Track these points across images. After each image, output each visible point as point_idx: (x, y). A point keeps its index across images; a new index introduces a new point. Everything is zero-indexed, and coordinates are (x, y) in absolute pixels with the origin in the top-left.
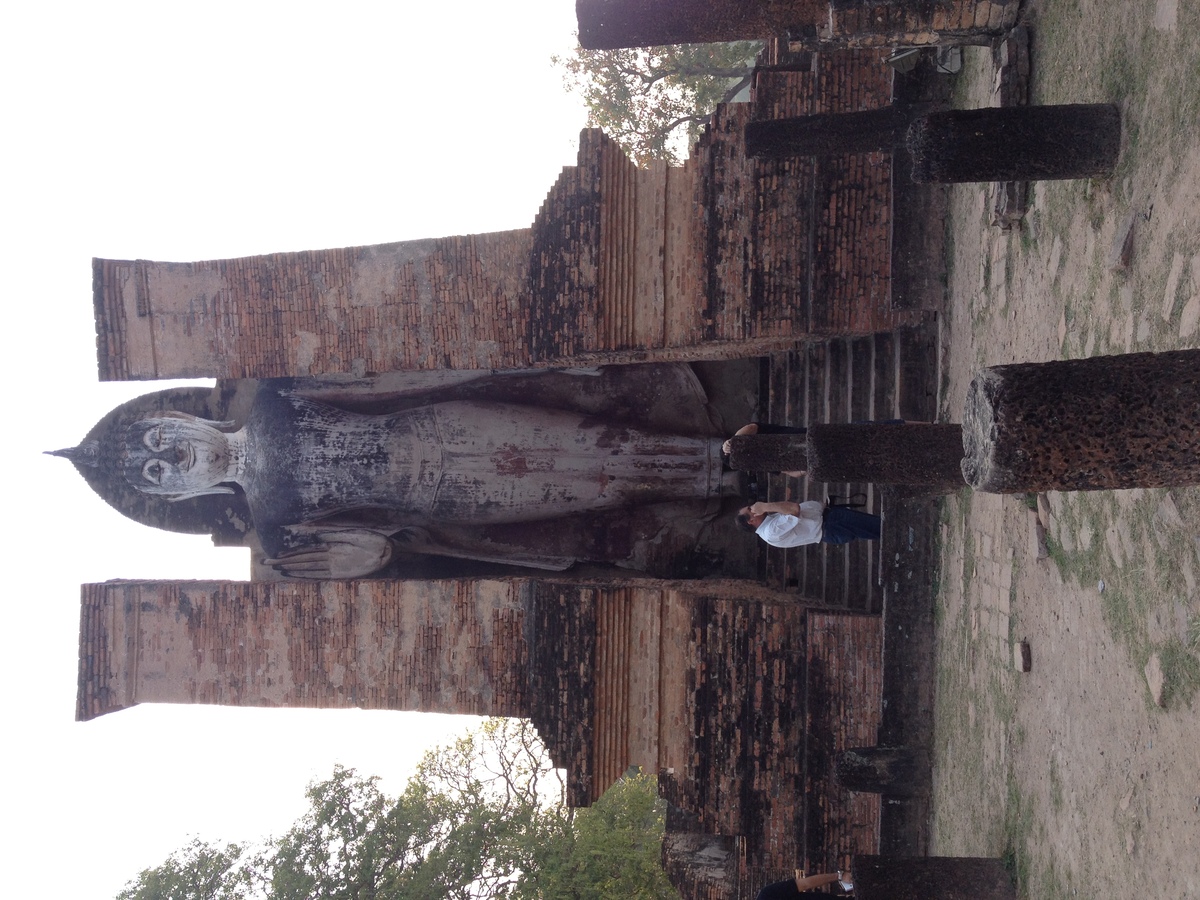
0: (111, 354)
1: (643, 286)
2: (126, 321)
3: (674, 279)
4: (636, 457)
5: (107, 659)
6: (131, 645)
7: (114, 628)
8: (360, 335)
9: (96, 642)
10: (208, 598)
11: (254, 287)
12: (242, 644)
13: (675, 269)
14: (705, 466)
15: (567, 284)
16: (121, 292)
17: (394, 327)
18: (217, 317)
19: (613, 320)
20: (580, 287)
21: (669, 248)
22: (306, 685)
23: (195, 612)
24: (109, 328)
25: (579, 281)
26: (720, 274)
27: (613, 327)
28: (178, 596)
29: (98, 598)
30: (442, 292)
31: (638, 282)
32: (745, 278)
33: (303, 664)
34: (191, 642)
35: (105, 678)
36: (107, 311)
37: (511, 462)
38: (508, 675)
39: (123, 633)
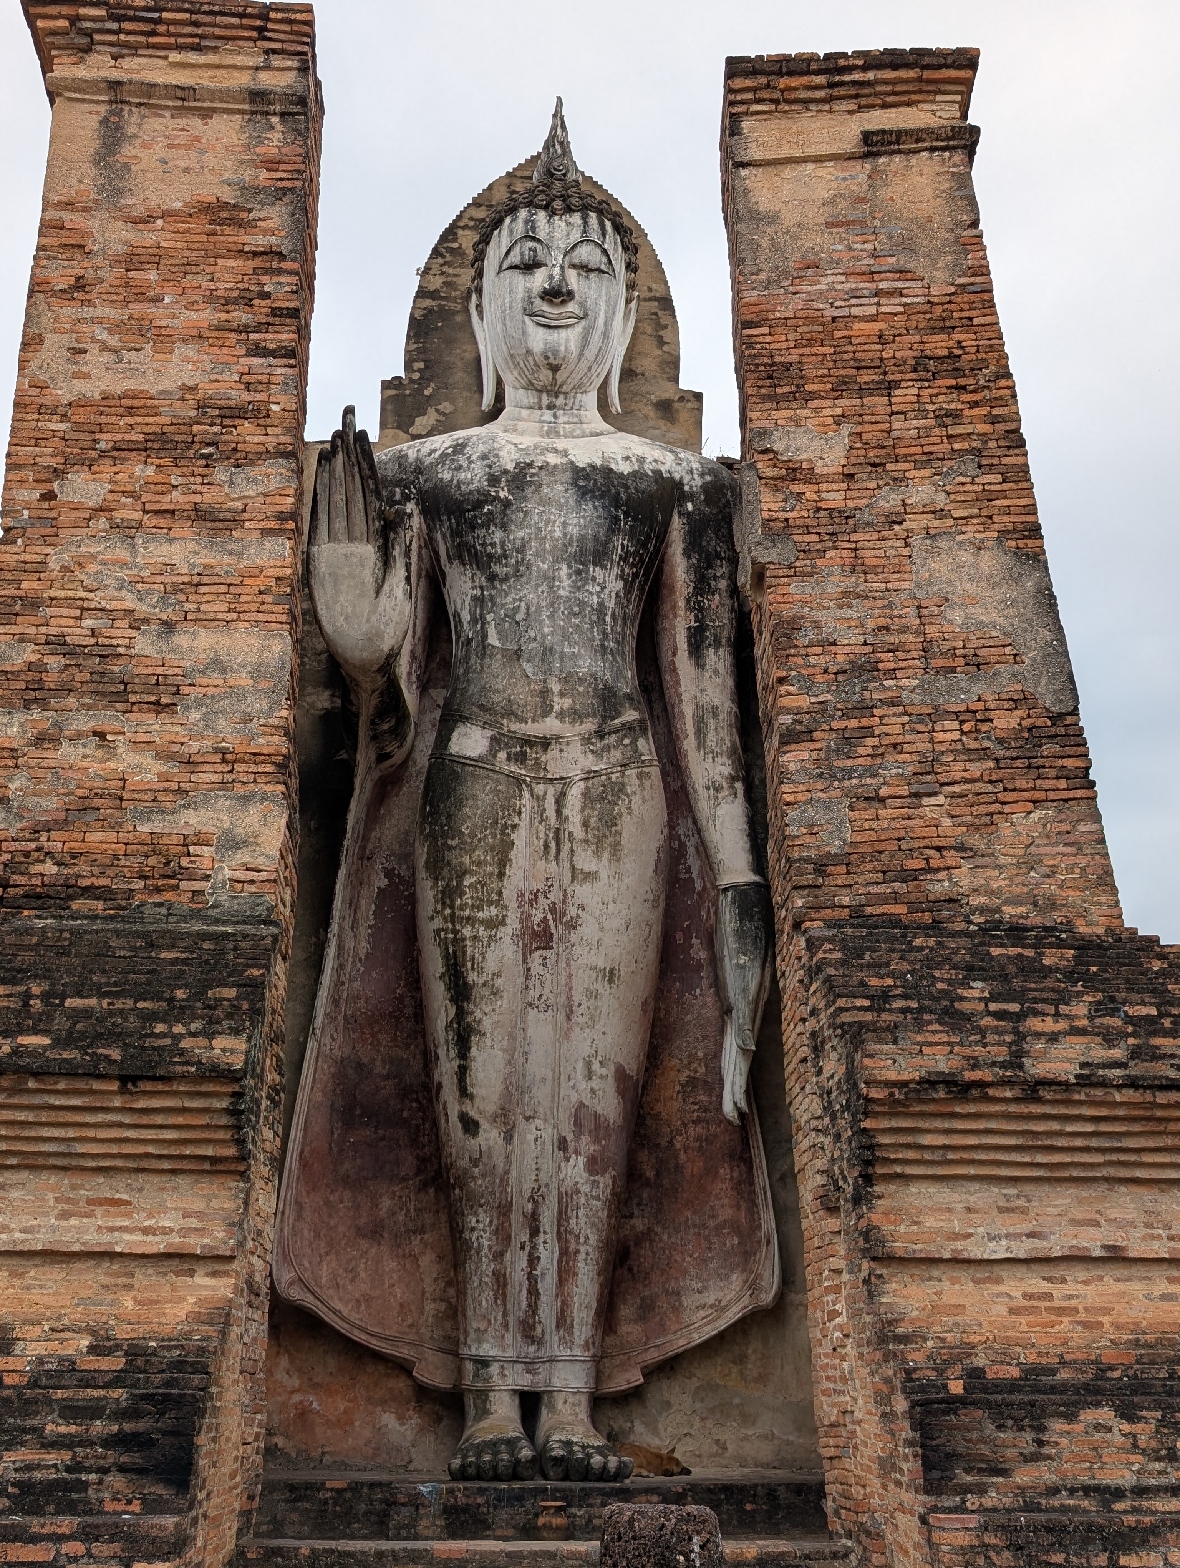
0: (783, 82)
1: (1022, 1202)
2: (851, 112)
3: (1046, 1287)
4: (555, 1192)
5: (150, 52)
6: (179, 93)
7: (218, 67)
8: (846, 553)
9: (189, 30)
10: (273, 240)
11: (939, 344)
12: (167, 300)
13: (1072, 1288)
14: (532, 1349)
15: (1014, 1007)
16: (908, 104)
17: (871, 624)
18: (871, 274)
19: (939, 1124)
20: (1021, 1037)
21: (1122, 1271)
22: (63, 426)
23: (244, 215)
24: (837, 79)
25: (1038, 1035)
26: (1088, 1416)
27: (921, 1124)
28: (280, 184)
29: (282, 36)
30: (956, 725)
31: (1029, 1189)
32: (1087, 1490)
33: (113, 420)
34: (178, 205)
35: (112, 44)
36: (871, 75)
37: (545, 920)
38: (49, 868)
39: (205, 83)
